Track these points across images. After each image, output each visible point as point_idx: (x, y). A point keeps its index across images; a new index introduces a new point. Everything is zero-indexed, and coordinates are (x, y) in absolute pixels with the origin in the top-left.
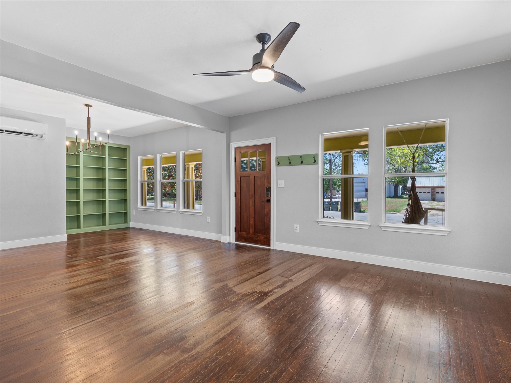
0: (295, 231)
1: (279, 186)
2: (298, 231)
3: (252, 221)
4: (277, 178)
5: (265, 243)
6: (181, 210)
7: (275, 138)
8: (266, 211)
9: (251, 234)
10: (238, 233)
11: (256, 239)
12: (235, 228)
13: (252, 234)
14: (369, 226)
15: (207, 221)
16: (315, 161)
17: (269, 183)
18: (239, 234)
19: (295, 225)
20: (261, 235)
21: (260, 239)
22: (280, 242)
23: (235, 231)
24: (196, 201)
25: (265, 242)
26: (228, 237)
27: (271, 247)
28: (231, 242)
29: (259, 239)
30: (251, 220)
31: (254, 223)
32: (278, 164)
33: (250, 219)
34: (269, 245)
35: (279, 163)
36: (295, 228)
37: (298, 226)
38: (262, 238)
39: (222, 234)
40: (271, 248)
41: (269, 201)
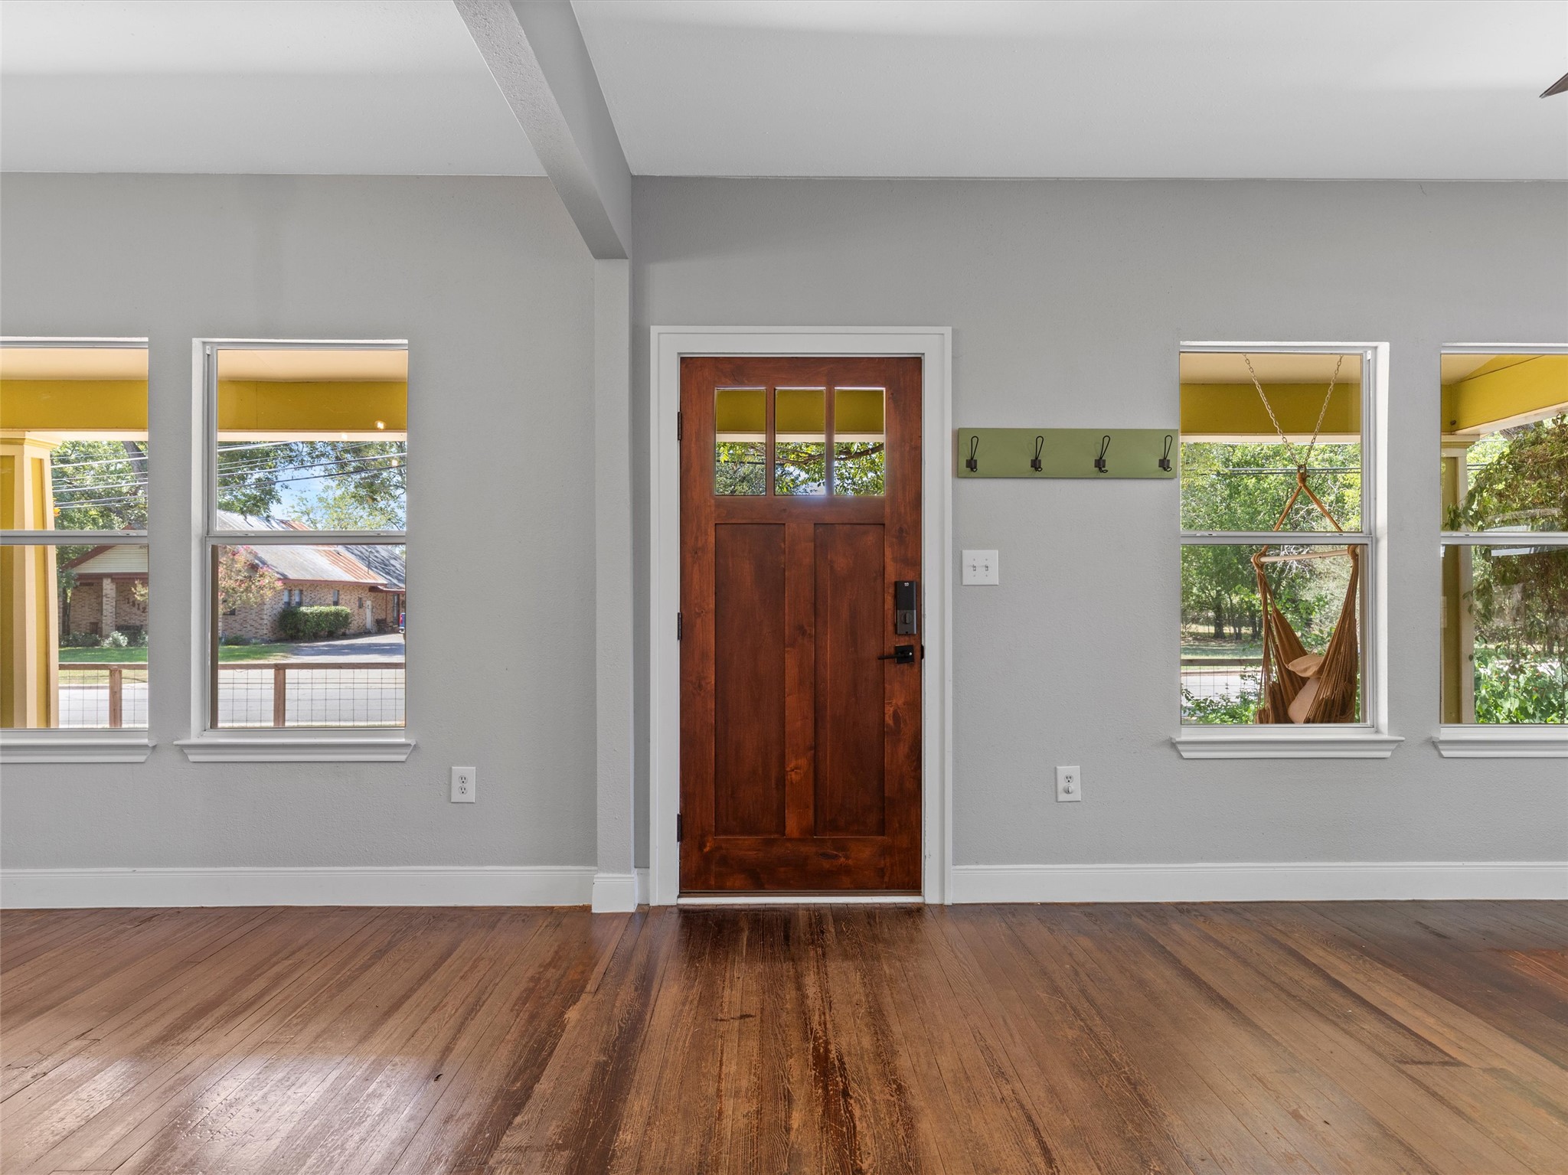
0: (1063, 797)
1: (969, 578)
2: (1077, 796)
3: (798, 768)
4: (956, 538)
5: (883, 877)
6: (194, 740)
7: (948, 331)
8: (889, 710)
9: (790, 840)
10: (702, 846)
11: (826, 864)
12: (680, 818)
13: (799, 840)
14: (1393, 747)
15: (456, 796)
16: (1164, 464)
17: (914, 561)
18: (707, 849)
19: (1058, 767)
20: (858, 840)
21: (850, 862)
22: (977, 863)
23: (681, 838)
24: (62, 667)
25: (881, 872)
26: (631, 879)
27: (931, 894)
28: (654, 902)
29: (842, 859)
30: (792, 765)
31: (811, 775)
32: (969, 466)
33: (782, 757)
34: (915, 887)
35: (972, 465)
36: (1062, 784)
37: (1074, 770)
38: (863, 852)
39: (596, 864)
40: (928, 901)
41: (910, 655)
